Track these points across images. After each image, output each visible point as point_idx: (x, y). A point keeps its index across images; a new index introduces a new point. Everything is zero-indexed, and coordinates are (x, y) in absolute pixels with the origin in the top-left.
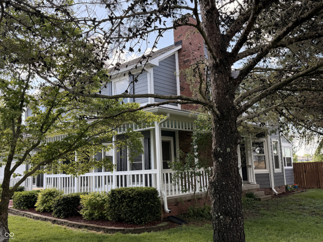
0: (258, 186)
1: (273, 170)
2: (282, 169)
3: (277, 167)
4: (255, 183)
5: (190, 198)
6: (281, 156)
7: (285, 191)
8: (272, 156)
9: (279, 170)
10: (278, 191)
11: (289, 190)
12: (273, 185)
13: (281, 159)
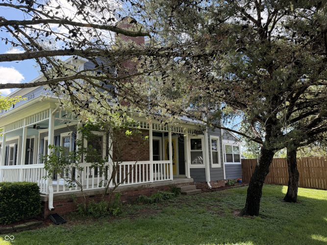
0: (192, 180)
1: (210, 165)
2: (222, 164)
3: (216, 161)
4: (189, 177)
5: (93, 194)
6: (221, 152)
7: (224, 185)
8: (210, 152)
9: (218, 166)
10: (215, 185)
11: (230, 184)
12: (209, 179)
13: (221, 155)
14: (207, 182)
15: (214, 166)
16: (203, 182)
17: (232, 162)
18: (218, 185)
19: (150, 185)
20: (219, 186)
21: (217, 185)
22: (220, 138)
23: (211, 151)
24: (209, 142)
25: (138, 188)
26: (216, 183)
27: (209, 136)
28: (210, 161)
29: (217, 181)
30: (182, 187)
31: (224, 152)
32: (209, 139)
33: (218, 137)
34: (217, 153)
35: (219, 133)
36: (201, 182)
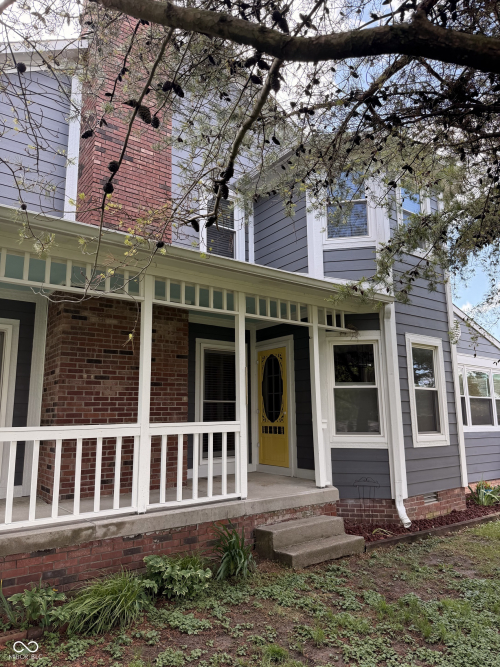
1: (409, 437)
2: (454, 435)
6: (451, 393)
7: (461, 507)
8: (405, 391)
9: (441, 439)
10: (428, 508)
11: (484, 501)
12: (401, 490)
13: (452, 403)
14: (394, 502)
15: (423, 440)
16: (380, 501)
17: (491, 423)
18: (438, 508)
19: (120, 525)
20: (444, 513)
21: (433, 509)
22: (448, 343)
23: (412, 387)
24: (402, 357)
25: (52, 542)
26: (433, 502)
27: (401, 335)
28: (407, 425)
29: (437, 496)
30: (276, 532)
31: (463, 393)
32: (402, 346)
33: (437, 342)
34: (434, 394)
35: (442, 326)
36: (373, 500)
